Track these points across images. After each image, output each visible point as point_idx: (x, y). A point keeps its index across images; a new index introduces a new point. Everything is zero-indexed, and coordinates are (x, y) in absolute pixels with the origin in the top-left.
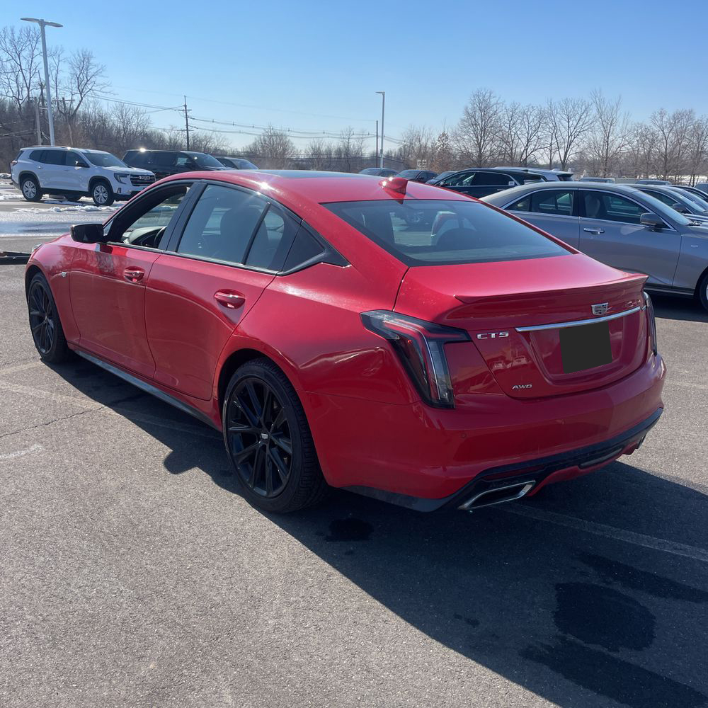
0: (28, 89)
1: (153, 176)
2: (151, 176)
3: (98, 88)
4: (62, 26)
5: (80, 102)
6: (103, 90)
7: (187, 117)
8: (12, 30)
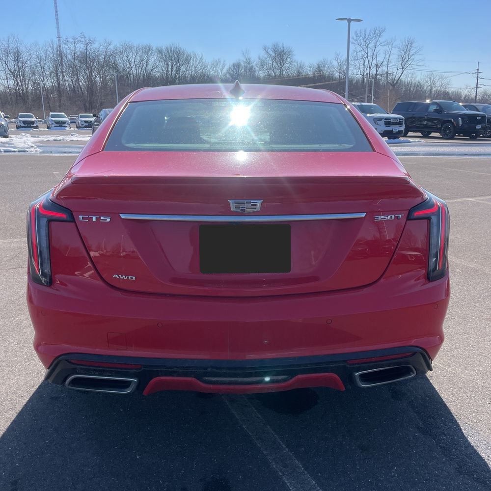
0: (370, 68)
1: (402, 119)
2: (400, 119)
3: (415, 63)
4: (362, 20)
5: (402, 74)
6: (418, 64)
7: (478, 77)
8: (365, 31)
